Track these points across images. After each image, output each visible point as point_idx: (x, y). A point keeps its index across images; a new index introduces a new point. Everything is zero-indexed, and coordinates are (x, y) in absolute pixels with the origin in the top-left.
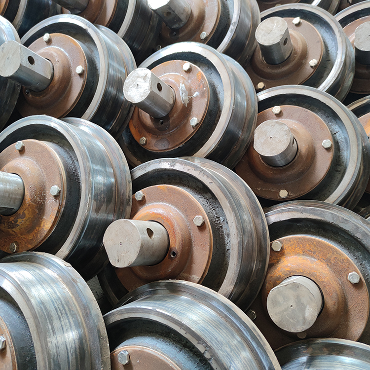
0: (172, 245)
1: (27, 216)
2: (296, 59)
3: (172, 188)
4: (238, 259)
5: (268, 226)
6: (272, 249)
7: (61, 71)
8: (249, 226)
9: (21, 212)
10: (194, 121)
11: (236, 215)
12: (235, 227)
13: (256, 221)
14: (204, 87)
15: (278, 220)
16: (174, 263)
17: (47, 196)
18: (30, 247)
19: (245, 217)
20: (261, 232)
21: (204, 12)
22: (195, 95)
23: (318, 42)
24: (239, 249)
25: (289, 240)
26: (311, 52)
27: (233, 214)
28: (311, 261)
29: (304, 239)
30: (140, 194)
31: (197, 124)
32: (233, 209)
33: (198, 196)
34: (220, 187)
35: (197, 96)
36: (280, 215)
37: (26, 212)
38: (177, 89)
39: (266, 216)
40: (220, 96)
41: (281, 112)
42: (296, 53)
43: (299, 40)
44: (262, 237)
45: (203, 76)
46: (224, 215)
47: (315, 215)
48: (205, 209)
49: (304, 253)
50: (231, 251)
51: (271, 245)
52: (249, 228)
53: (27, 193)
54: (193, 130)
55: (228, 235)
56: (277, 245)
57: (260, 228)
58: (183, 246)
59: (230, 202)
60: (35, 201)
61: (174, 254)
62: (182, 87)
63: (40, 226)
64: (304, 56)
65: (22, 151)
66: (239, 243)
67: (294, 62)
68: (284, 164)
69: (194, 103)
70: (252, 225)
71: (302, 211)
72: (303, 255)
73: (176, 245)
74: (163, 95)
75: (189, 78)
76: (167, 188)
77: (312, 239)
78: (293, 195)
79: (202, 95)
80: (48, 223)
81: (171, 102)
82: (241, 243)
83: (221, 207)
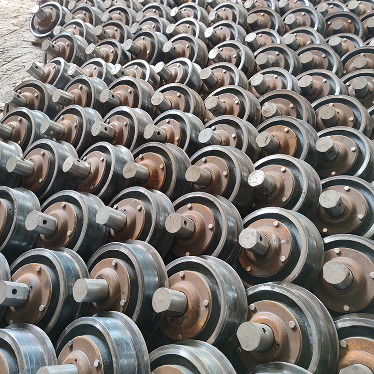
0: (276, 339)
1: (190, 317)
2: (349, 214)
3: (274, 303)
4: (319, 350)
5: (337, 330)
6: (340, 345)
7: (200, 227)
8: (325, 330)
9: (186, 315)
10: (283, 258)
11: (315, 322)
12: (315, 330)
13: (329, 326)
14: (288, 237)
15: (343, 326)
16: (278, 351)
17: (201, 306)
18: (190, 337)
19: (321, 323)
20: (333, 334)
21: (284, 185)
22: (282, 242)
23: (363, 203)
24: (319, 344)
25: (351, 340)
26: (358, 209)
27: (313, 321)
28: (367, 354)
29: (361, 339)
30: (253, 306)
31: (285, 261)
32: (313, 318)
33: (290, 309)
34: (304, 303)
35: (284, 243)
36: (344, 323)
37: (189, 315)
38: (271, 238)
39: (335, 323)
40: (299, 242)
41: (340, 252)
42: (348, 210)
43: (350, 202)
44: (333, 337)
45: (287, 230)
46: (308, 322)
47: (367, 323)
48: (296, 317)
49: (362, 349)
50: (314, 345)
51: (340, 342)
52: (324, 331)
53: (189, 303)
54: (282, 264)
55: (311, 335)
56: (344, 343)
57: (332, 331)
58: (283, 340)
59: (311, 314)
60: (194, 308)
61: (278, 345)
62: (274, 237)
63: (197, 324)
64: (354, 211)
65: (183, 278)
66: (318, 339)
67: (348, 216)
68: (345, 288)
69: (283, 247)
70: (326, 329)
71: (359, 321)
72: (361, 350)
73: (279, 339)
74: (263, 243)
75: (278, 231)
76: (270, 303)
77: (366, 340)
78: (353, 310)
79: (287, 242)
80: (202, 322)
81: (268, 246)
82: (320, 340)
83: (305, 316)
